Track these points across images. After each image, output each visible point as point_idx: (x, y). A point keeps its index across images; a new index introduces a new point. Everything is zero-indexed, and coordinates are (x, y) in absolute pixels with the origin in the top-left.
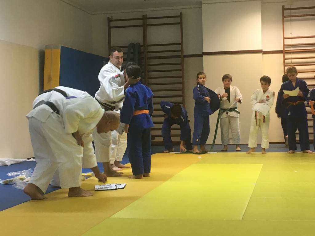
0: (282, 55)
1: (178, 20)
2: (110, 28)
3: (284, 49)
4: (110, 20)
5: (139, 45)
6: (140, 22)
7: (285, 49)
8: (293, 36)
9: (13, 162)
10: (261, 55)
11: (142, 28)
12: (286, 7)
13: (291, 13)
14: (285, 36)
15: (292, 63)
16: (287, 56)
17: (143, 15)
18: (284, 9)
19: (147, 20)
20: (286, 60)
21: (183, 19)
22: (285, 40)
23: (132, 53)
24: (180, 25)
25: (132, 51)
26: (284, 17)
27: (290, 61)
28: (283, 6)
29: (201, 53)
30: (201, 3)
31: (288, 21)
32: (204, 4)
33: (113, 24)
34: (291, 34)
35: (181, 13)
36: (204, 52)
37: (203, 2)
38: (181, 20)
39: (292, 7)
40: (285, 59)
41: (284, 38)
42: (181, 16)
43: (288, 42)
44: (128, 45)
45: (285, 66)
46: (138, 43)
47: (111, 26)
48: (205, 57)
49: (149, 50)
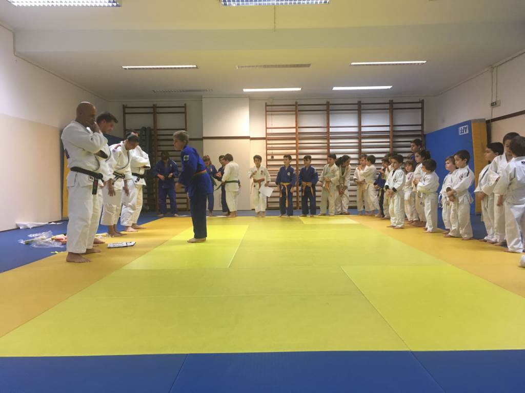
0: (265, 141)
1: (183, 110)
2: (125, 113)
3: (266, 135)
4: (125, 107)
5: (150, 130)
6: (151, 110)
7: (268, 137)
8: (273, 126)
9: (35, 226)
10: (249, 140)
11: (152, 115)
12: (268, 104)
13: (272, 109)
14: (267, 127)
15: (272, 147)
16: (269, 142)
17: (154, 105)
18: (267, 105)
19: (158, 109)
20: (268, 146)
21: (187, 110)
22: (267, 130)
23: (143, 135)
24: (184, 115)
25: (144, 134)
26: (266, 111)
27: (270, 146)
28: (266, 103)
29: (201, 137)
30: (202, 98)
31: (269, 115)
32: (204, 98)
33: (127, 110)
34: (272, 125)
35: (185, 105)
36: (204, 136)
37: (203, 96)
38: (185, 110)
39: (273, 104)
40: (267, 144)
41: (267, 128)
42: (185, 107)
43: (269, 131)
44: (140, 128)
45: (267, 150)
46: (149, 128)
47: (126, 112)
48: (205, 141)
49: (158, 134)
